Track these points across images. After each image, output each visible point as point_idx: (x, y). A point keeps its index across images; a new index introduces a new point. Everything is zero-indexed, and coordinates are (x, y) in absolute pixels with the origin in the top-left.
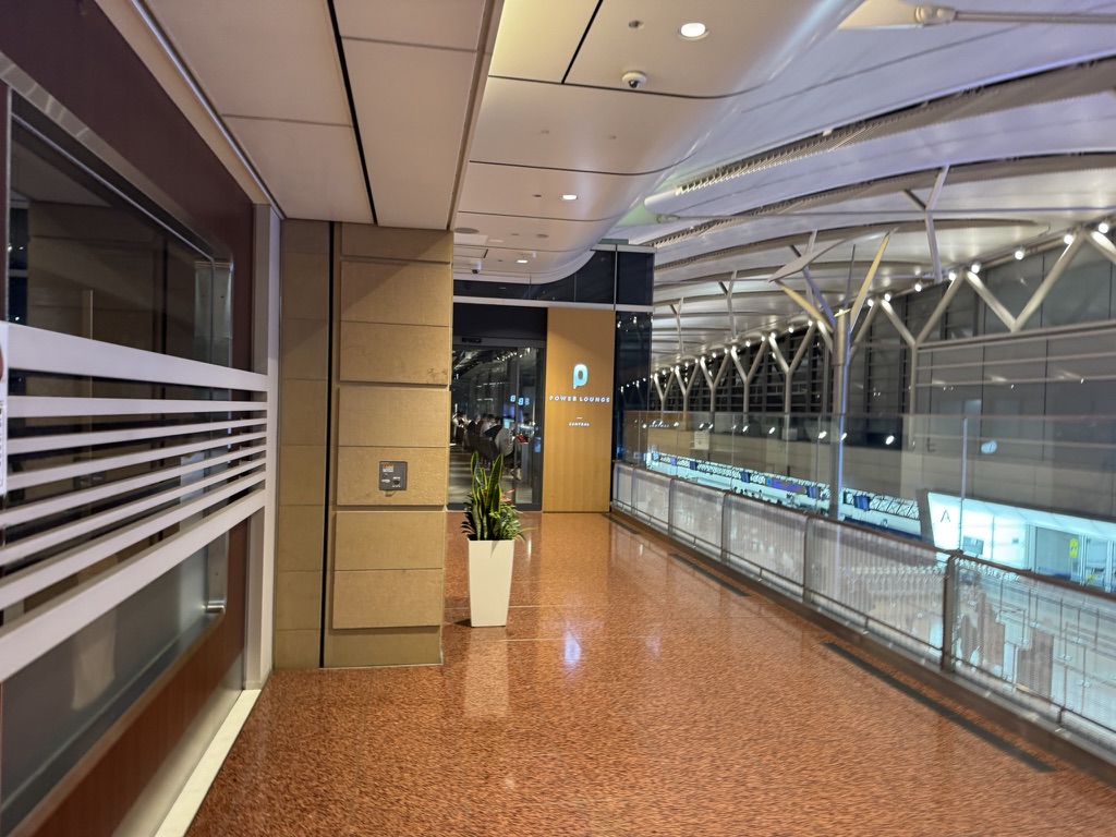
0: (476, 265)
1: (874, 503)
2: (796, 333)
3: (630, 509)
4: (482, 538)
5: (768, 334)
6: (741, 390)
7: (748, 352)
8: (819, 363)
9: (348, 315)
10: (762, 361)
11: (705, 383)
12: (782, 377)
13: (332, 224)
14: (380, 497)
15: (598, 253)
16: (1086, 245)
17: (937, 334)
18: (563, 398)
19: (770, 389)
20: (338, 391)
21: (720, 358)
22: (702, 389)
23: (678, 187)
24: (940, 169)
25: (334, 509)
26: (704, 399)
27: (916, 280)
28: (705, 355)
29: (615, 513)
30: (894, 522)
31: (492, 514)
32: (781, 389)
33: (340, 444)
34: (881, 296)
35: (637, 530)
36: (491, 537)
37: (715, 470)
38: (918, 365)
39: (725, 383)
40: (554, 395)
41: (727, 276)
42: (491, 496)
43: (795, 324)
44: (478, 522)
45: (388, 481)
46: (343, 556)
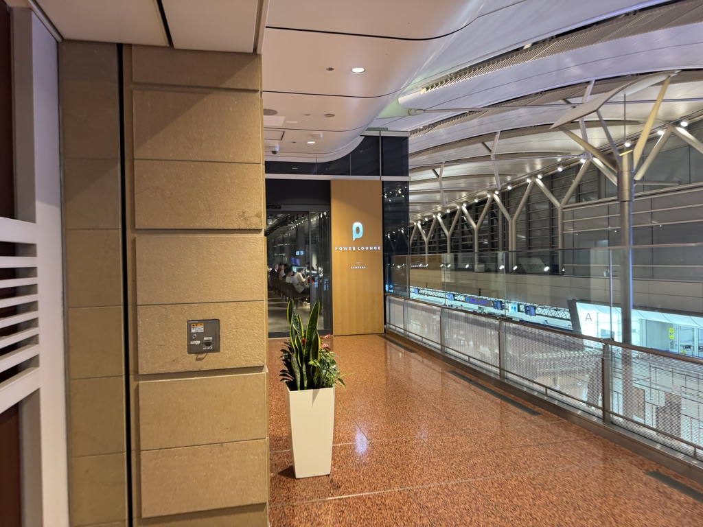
0: (275, 147)
1: (539, 311)
2: (479, 203)
3: (402, 331)
4: (302, 388)
5: (462, 204)
6: (445, 242)
7: (448, 216)
8: (495, 222)
9: (142, 152)
10: (458, 222)
11: (421, 238)
12: (471, 231)
13: (120, 46)
14: (190, 362)
15: (366, 137)
16: (674, 136)
17: (573, 199)
18: (346, 248)
19: (463, 240)
20: (134, 240)
21: (431, 221)
22: (419, 242)
23: (423, 88)
24: (588, 83)
25: (136, 380)
26: (421, 248)
27: (559, 164)
28: (421, 220)
29: (388, 334)
30: (552, 322)
31: (311, 363)
32: (472, 239)
33: (139, 302)
34: (536, 176)
35: (413, 349)
36: (311, 386)
37: (430, 293)
38: (563, 219)
39: (433, 238)
40: (338, 247)
41: (439, 165)
42: (310, 343)
43: (479, 197)
44: (297, 371)
45: (198, 342)
46: (149, 434)
